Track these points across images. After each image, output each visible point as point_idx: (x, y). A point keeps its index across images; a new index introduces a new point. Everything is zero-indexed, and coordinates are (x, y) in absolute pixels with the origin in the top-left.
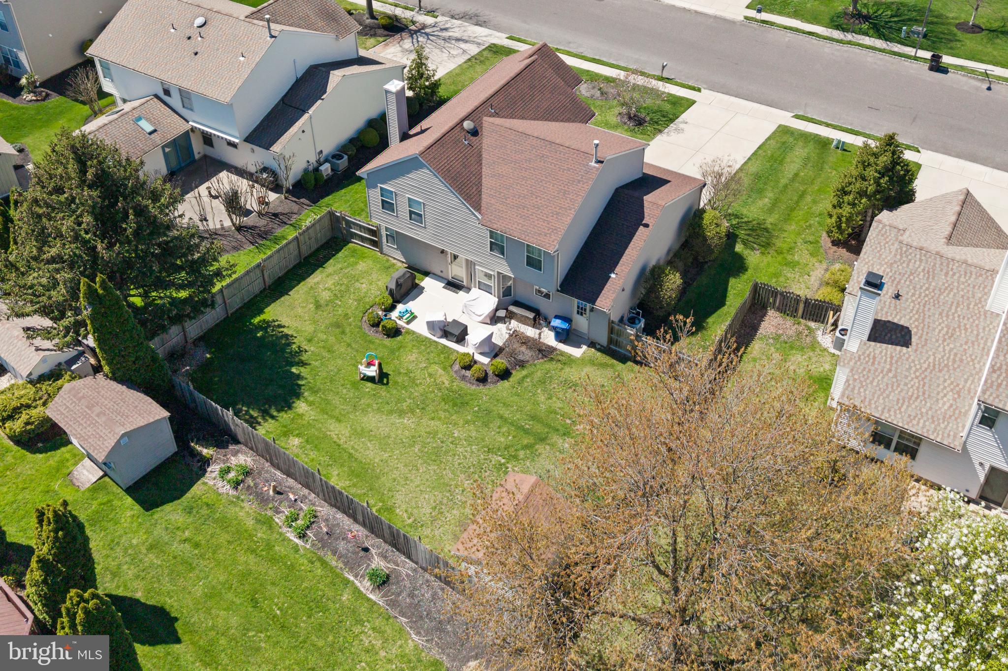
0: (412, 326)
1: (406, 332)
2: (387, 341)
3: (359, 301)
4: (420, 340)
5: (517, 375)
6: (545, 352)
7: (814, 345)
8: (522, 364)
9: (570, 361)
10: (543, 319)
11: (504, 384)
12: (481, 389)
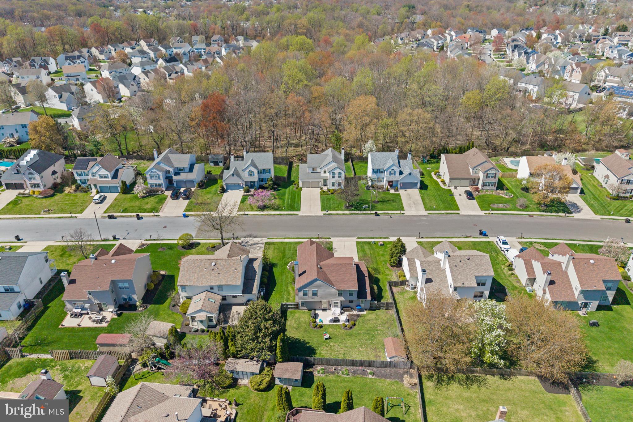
0: (324, 323)
1: (324, 325)
2: (321, 329)
3: (305, 323)
4: (329, 325)
5: (357, 323)
6: (358, 316)
7: (407, 291)
8: (355, 321)
9: (364, 315)
10: (352, 308)
11: (356, 327)
12: (352, 330)
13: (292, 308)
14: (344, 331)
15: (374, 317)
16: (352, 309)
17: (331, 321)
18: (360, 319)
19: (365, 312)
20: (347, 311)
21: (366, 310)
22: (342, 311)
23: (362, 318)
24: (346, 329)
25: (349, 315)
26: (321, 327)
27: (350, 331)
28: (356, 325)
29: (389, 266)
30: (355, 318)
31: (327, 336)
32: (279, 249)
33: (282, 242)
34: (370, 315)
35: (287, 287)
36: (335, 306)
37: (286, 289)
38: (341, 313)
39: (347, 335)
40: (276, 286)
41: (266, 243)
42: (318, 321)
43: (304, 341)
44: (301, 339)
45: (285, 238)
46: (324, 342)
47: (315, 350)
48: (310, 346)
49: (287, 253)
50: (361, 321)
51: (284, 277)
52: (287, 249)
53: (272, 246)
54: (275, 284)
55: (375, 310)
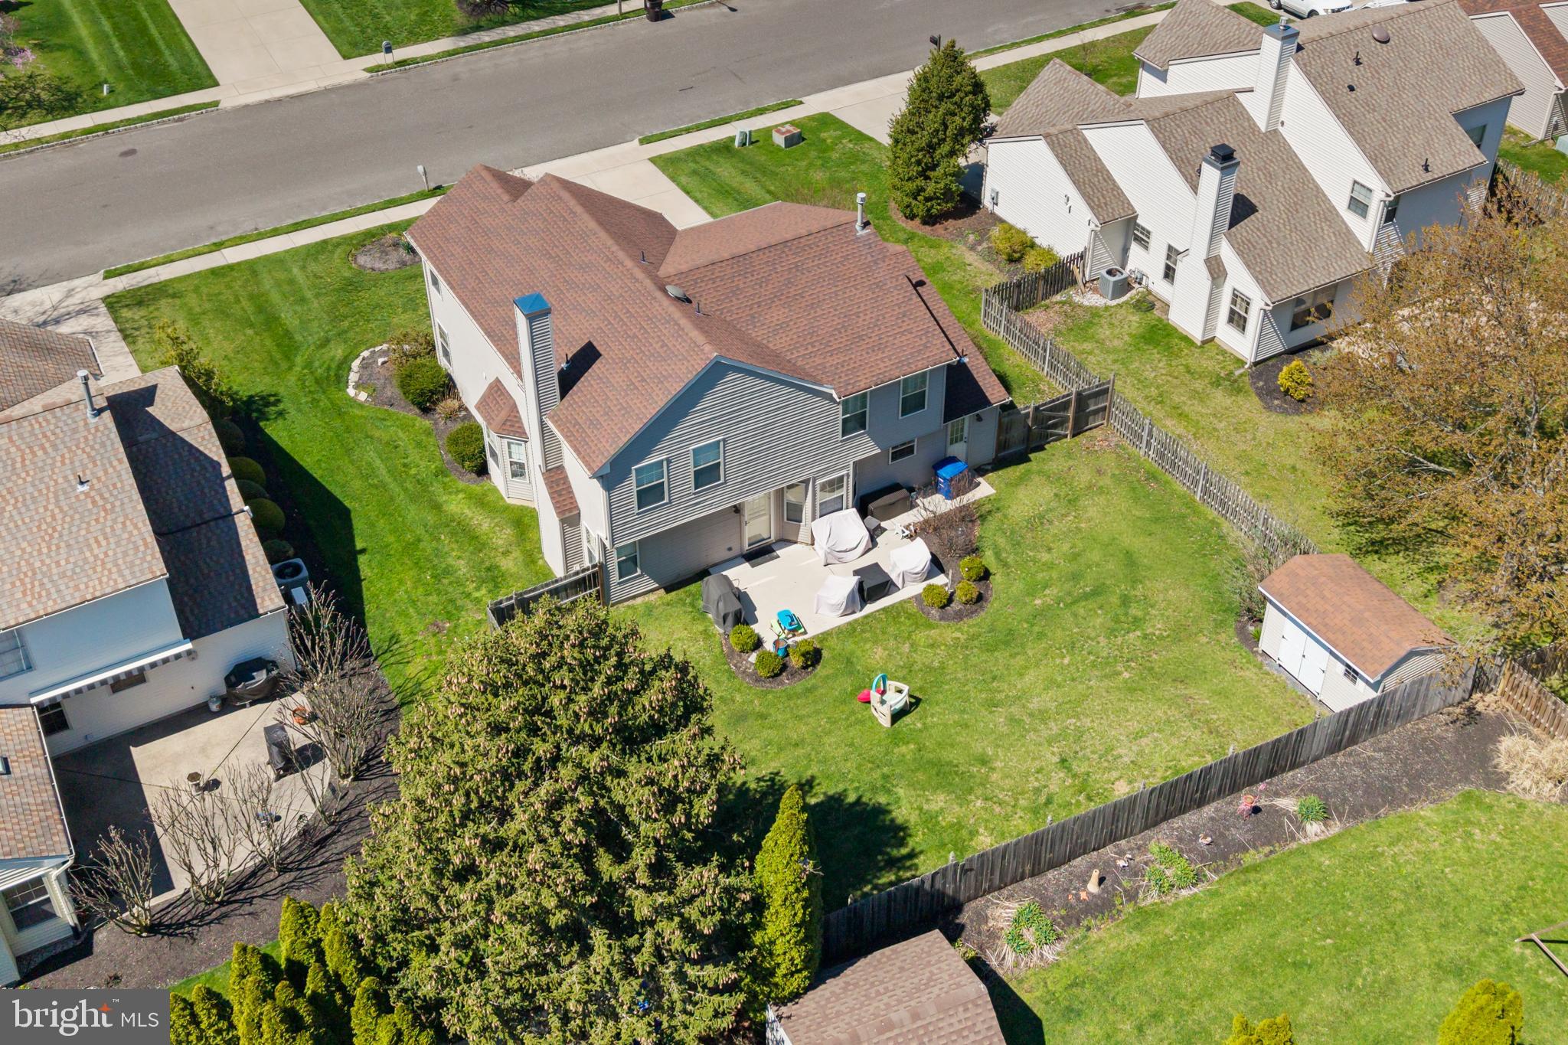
1: (821, 642)
2: (826, 671)
5: (990, 562)
6: (967, 519)
8: (973, 550)
9: (995, 504)
14: (958, 634)
15: (1047, 494)
16: (910, 493)
19: (985, 488)
20: (890, 512)
21: (981, 471)
22: (874, 521)
23: (992, 524)
24: (959, 616)
25: (920, 534)
26: (813, 657)
27: (987, 615)
28: (992, 571)
30: (962, 536)
31: (896, 700)
33: (215, 272)
34: (1022, 493)
35: (437, 507)
36: (826, 509)
37: (431, 518)
38: (874, 534)
39: (991, 649)
41: (113, 303)
42: (768, 628)
45: (218, 246)
46: (896, 738)
50: (1002, 541)
52: (275, 297)
55: (1022, 458)
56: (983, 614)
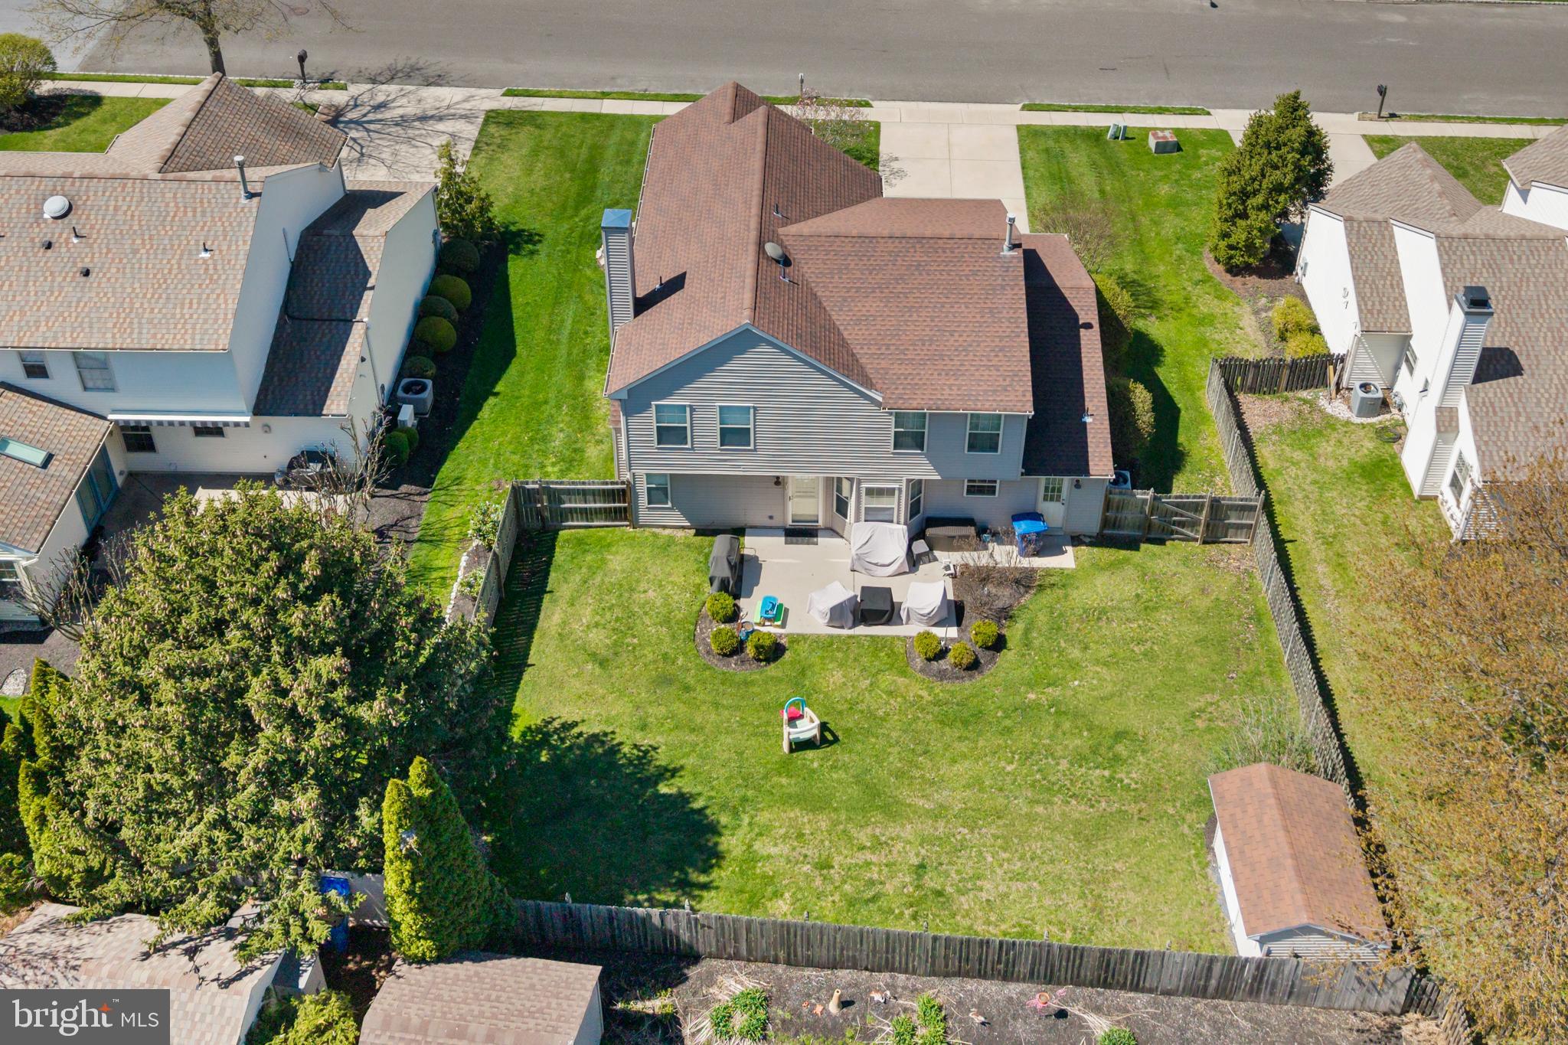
0: (793, 627)
1: (792, 642)
2: (772, 670)
3: (666, 621)
4: (826, 644)
5: (1014, 633)
6: (1024, 581)
7: (1331, 423)
8: (1005, 615)
9: (1065, 580)
10: (982, 530)
11: (1007, 657)
12: (979, 680)
13: (586, 514)
14: (924, 693)
15: (1130, 589)
16: (984, 532)
17: (837, 615)
18: (1035, 607)
19: (1067, 560)
20: (950, 545)
21: (1076, 540)
22: (920, 546)
23: (1047, 598)
24: (942, 675)
25: (962, 576)
26: (773, 652)
27: (969, 686)
28: (1010, 644)
29: (1218, 271)
30: (1004, 596)
31: (807, 728)
32: (561, 153)
33: (584, 117)
34: (1101, 581)
36: (873, 515)
38: (914, 561)
39: (944, 722)
40: (513, 370)
41: (493, 117)
42: (752, 609)
43: (645, 755)
44: (628, 738)
45: (602, 96)
46: (784, 767)
47: (714, 829)
48: (683, 798)
49: (604, 175)
50: (1042, 618)
51: (569, 313)
52: (610, 153)
53: (525, 136)
54: (508, 353)
55: (1132, 544)
56: (967, 683)
